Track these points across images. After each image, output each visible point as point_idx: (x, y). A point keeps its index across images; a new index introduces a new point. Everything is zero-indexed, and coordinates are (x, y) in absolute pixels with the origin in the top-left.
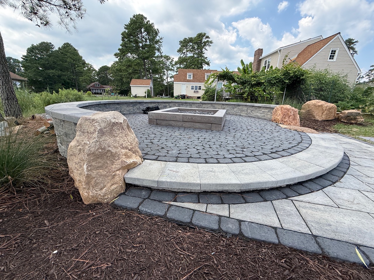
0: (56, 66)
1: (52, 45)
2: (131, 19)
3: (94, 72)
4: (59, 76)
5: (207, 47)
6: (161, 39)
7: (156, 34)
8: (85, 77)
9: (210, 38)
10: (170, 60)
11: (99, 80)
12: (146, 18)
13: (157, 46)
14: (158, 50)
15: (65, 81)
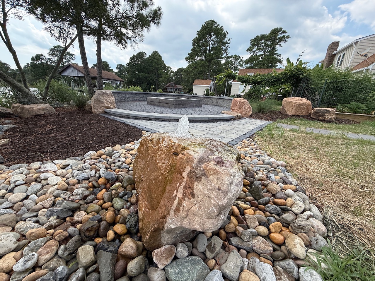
0: (145, 70)
1: (146, 54)
2: (203, 26)
3: (172, 74)
4: (146, 78)
5: (282, 43)
6: (228, 40)
7: (225, 36)
8: (164, 78)
9: (286, 33)
10: (239, 60)
11: (175, 81)
12: (216, 23)
13: (224, 48)
14: (225, 51)
15: (149, 82)
